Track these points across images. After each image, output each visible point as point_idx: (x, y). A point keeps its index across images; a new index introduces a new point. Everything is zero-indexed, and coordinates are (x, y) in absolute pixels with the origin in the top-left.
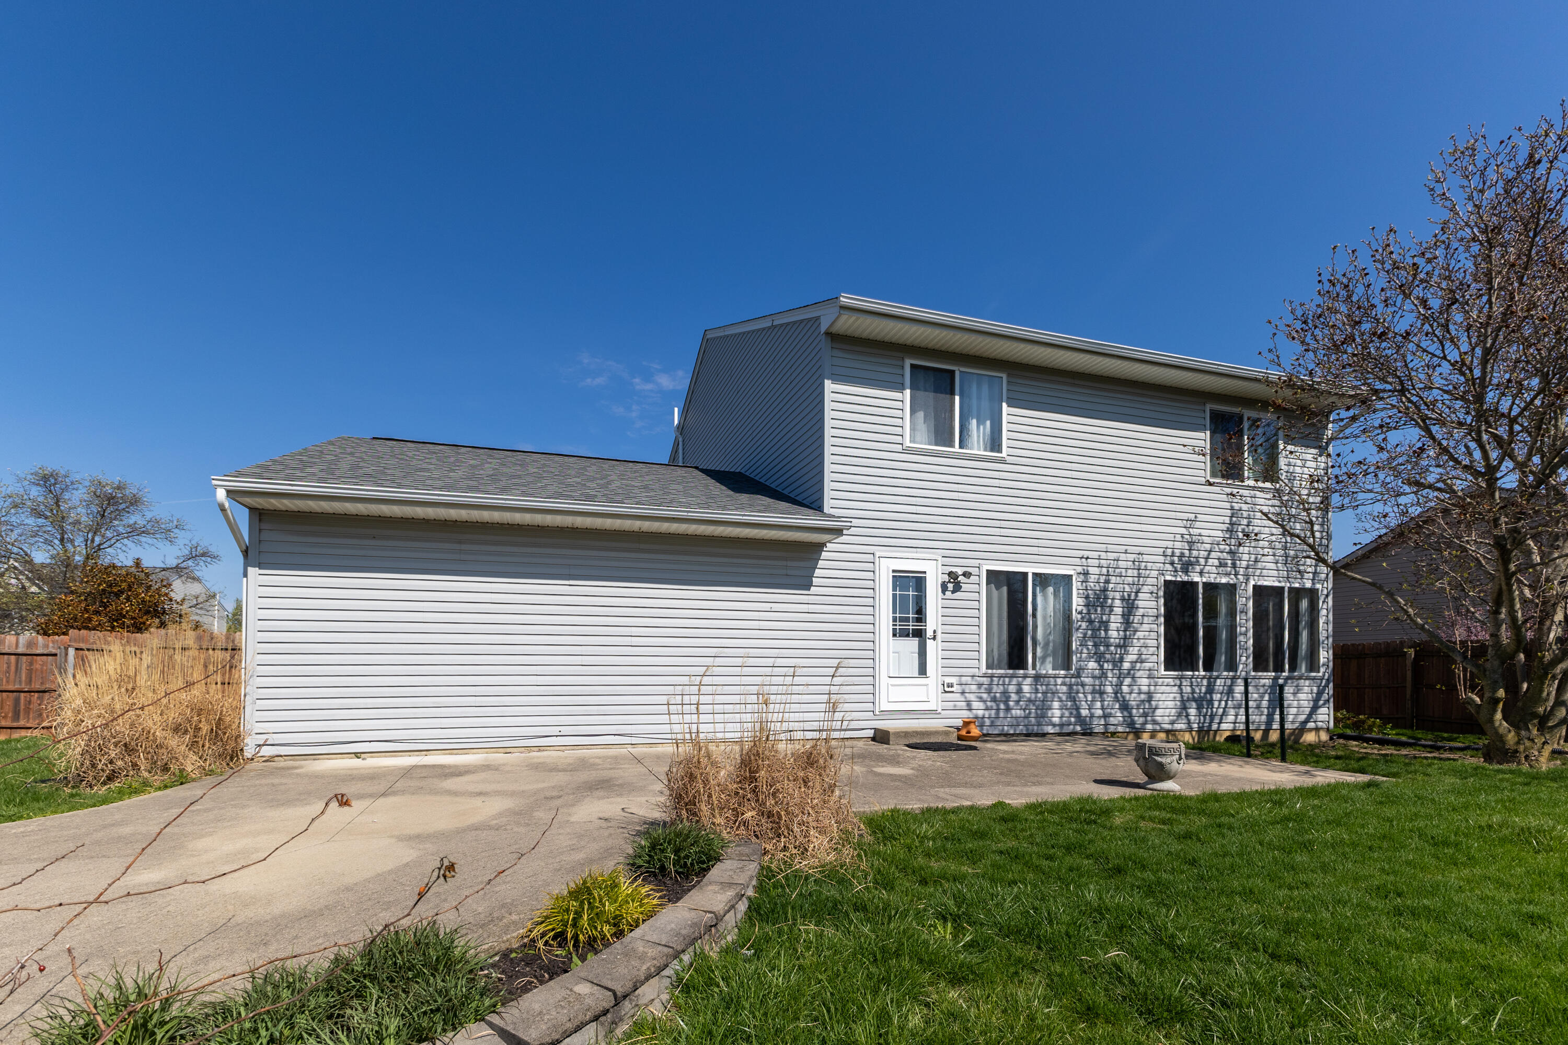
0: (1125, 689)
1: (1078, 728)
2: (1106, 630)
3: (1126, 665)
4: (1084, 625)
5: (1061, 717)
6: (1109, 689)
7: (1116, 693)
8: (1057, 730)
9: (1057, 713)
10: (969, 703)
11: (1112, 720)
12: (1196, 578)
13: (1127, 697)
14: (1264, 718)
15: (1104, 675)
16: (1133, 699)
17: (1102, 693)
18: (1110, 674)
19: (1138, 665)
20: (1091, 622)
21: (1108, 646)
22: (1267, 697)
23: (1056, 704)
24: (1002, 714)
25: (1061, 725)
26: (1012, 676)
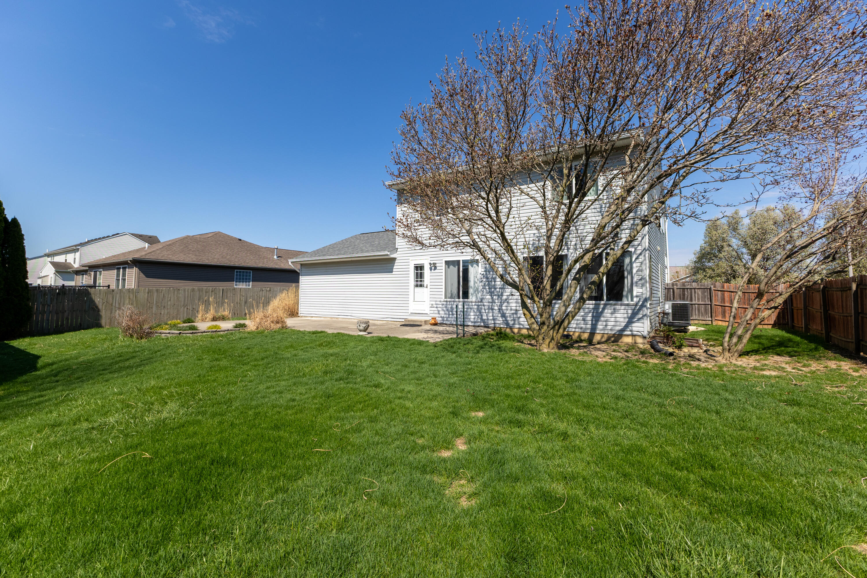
0: (504, 308)
1: (482, 324)
2: (495, 282)
3: (504, 297)
4: (484, 280)
5: (474, 319)
6: (496, 308)
7: (499, 309)
8: (473, 324)
9: (473, 317)
10: (439, 311)
11: (497, 322)
12: (542, 254)
13: (505, 311)
14: (589, 326)
15: (493, 302)
16: (508, 313)
17: (492, 309)
18: (496, 301)
19: (510, 297)
20: (487, 278)
21: (495, 289)
22: (590, 315)
23: (472, 314)
24: (451, 316)
25: (475, 322)
26: (454, 302)
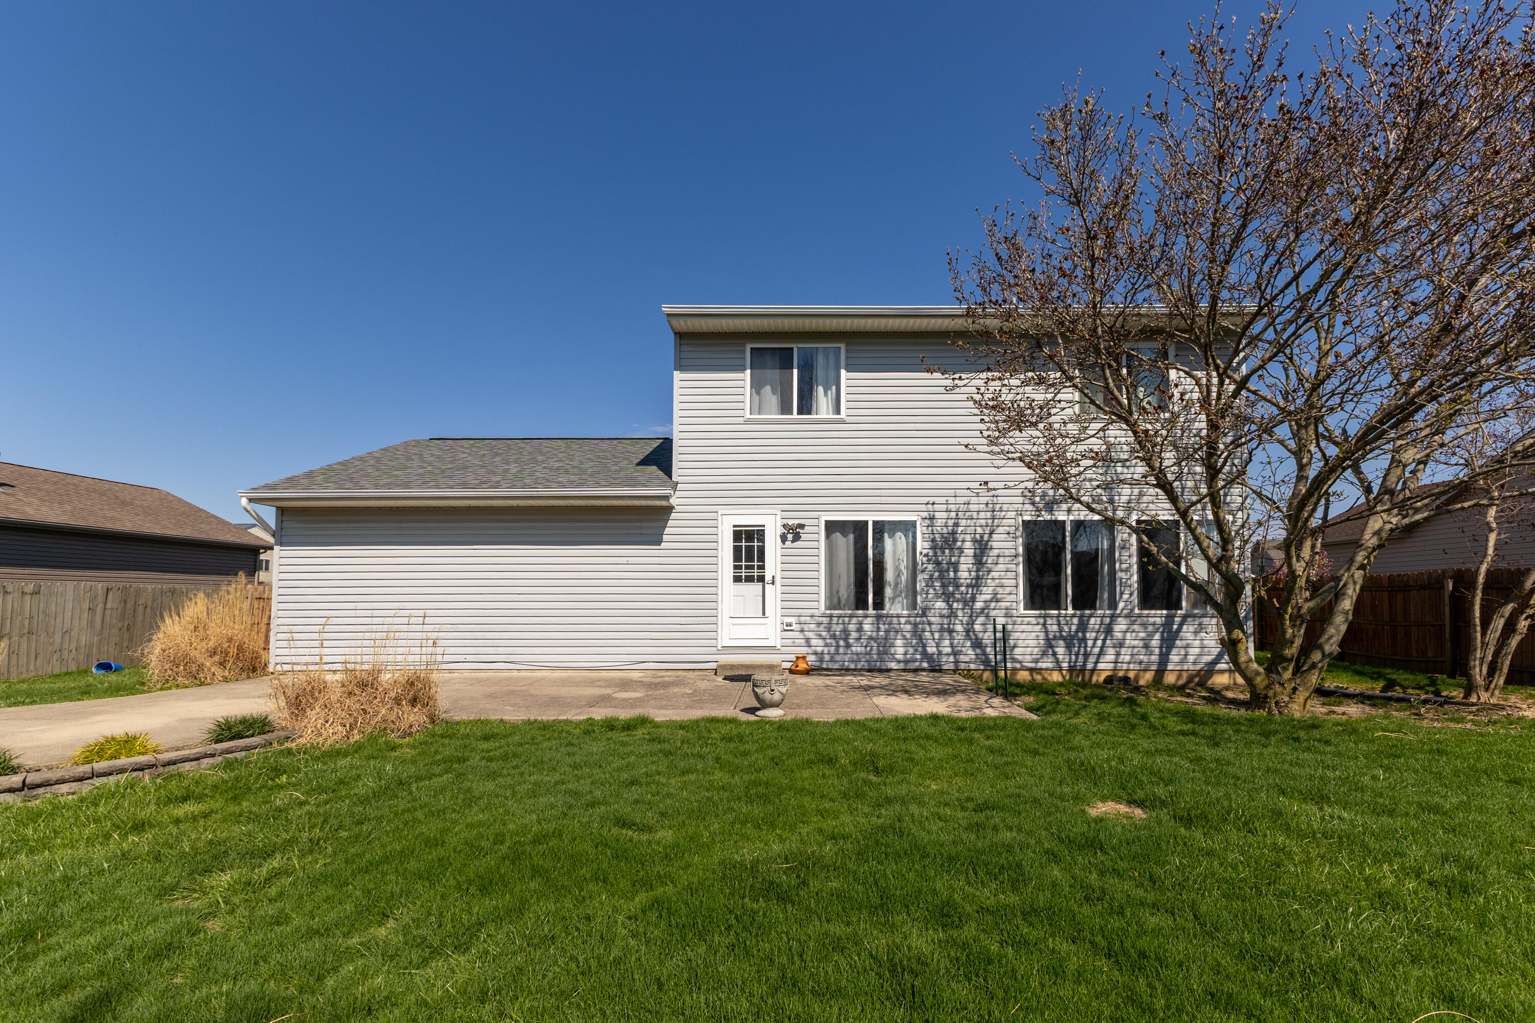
0: (977, 627)
1: (925, 665)
2: (956, 571)
3: (979, 605)
4: (930, 567)
5: (906, 654)
6: (959, 628)
7: (967, 631)
8: (901, 666)
9: (901, 650)
10: (808, 640)
11: (962, 658)
12: (1061, 517)
13: (980, 635)
14: (1154, 658)
15: (953, 614)
16: (987, 638)
17: (951, 631)
18: (960, 613)
19: (993, 605)
20: (938, 563)
21: (957, 586)
22: (1157, 636)
23: (899, 642)
24: (841, 650)
25: (906, 662)
26: (851, 616)
